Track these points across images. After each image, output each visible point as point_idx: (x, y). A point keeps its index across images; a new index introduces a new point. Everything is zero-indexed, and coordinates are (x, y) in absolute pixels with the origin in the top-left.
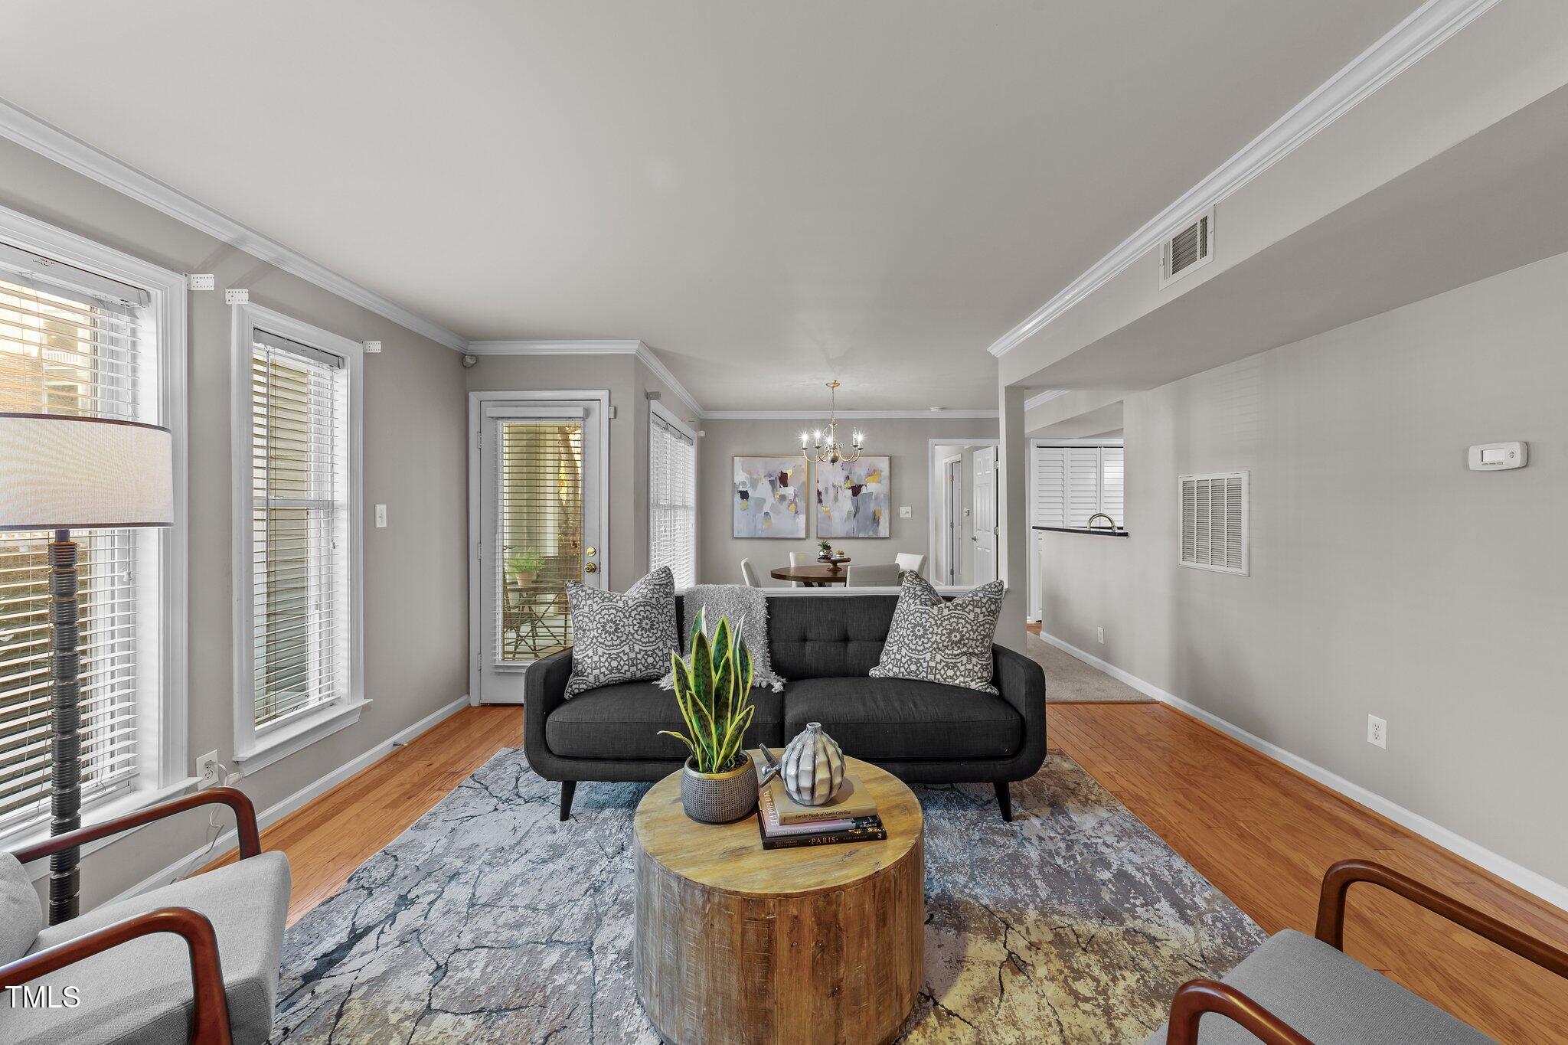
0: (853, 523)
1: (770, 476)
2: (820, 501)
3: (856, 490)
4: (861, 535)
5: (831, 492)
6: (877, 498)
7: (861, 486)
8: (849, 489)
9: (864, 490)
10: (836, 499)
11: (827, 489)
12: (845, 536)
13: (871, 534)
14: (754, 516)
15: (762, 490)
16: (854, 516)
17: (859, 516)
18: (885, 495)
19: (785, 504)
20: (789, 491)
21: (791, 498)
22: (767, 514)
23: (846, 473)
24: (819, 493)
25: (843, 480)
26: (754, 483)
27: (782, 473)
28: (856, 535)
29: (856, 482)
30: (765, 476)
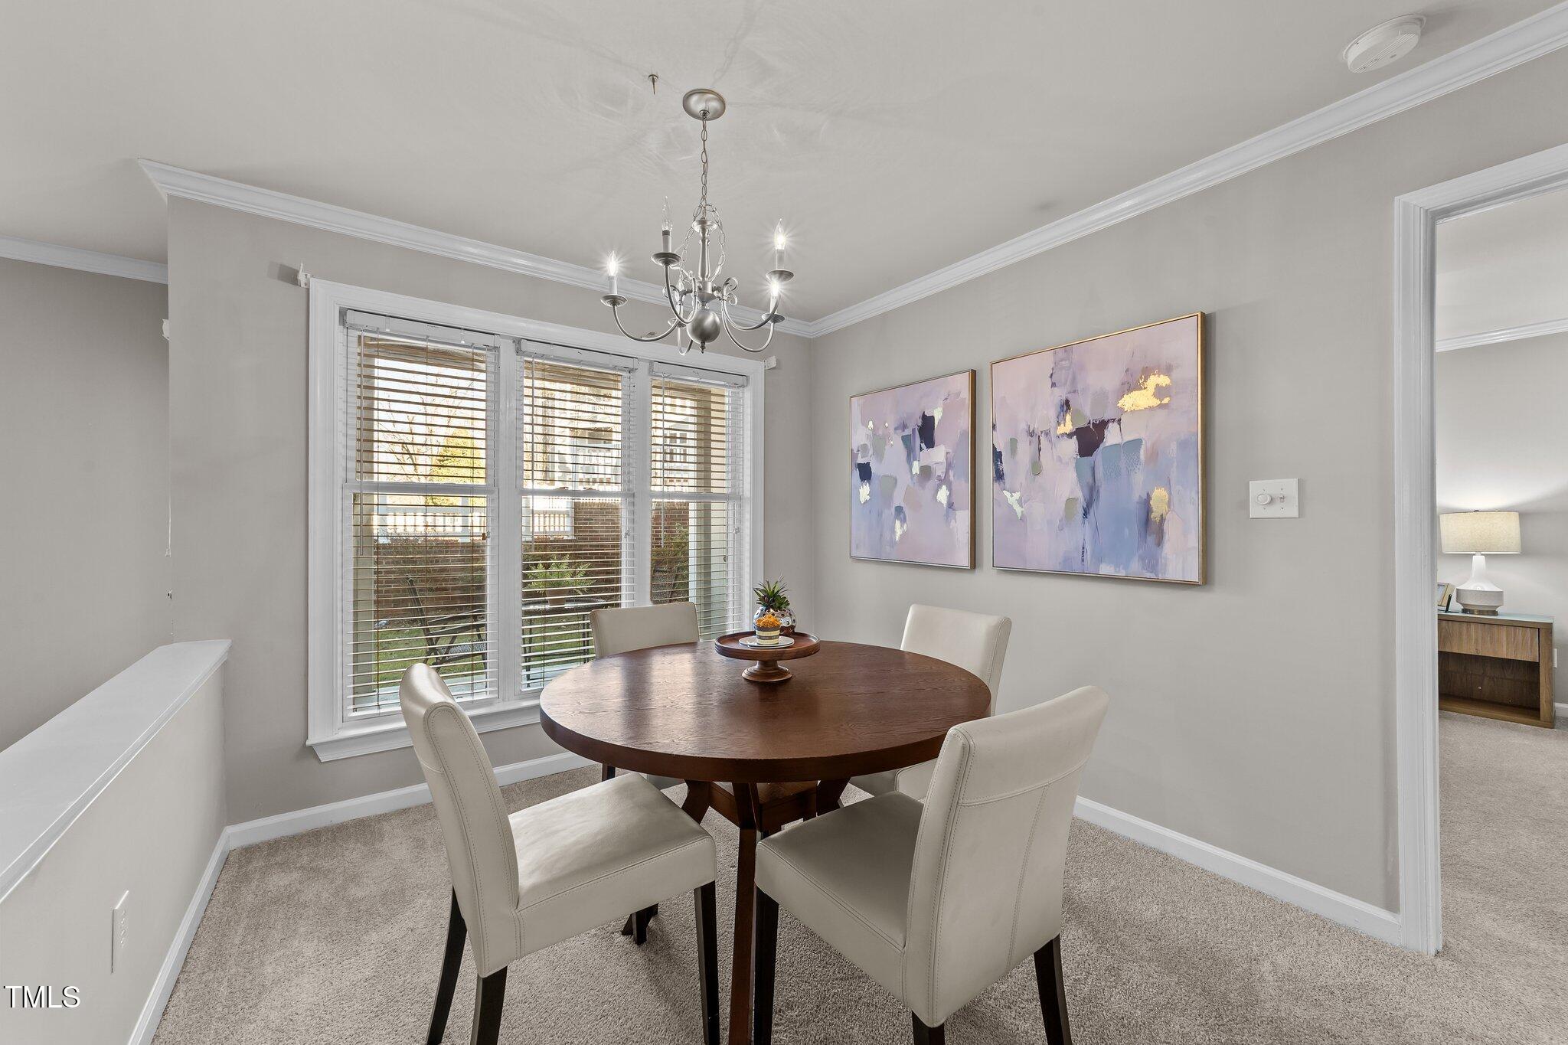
0: (1081, 533)
1: (904, 427)
2: (999, 476)
3: (1089, 439)
4: (1105, 569)
5: (1025, 450)
6: (1154, 455)
7: (1102, 425)
8: (1070, 435)
9: (1112, 436)
10: (1036, 468)
11: (1013, 442)
12: (1058, 568)
13: (1135, 569)
14: (880, 514)
15: (891, 461)
16: (1086, 514)
17: (1100, 510)
18: (1183, 445)
19: (932, 483)
20: (937, 456)
21: (940, 471)
22: (899, 510)
23: (1060, 394)
24: (997, 456)
25: (1052, 413)
26: (879, 454)
27: (924, 417)
28: (1089, 567)
29: (1089, 414)
30: (896, 429)
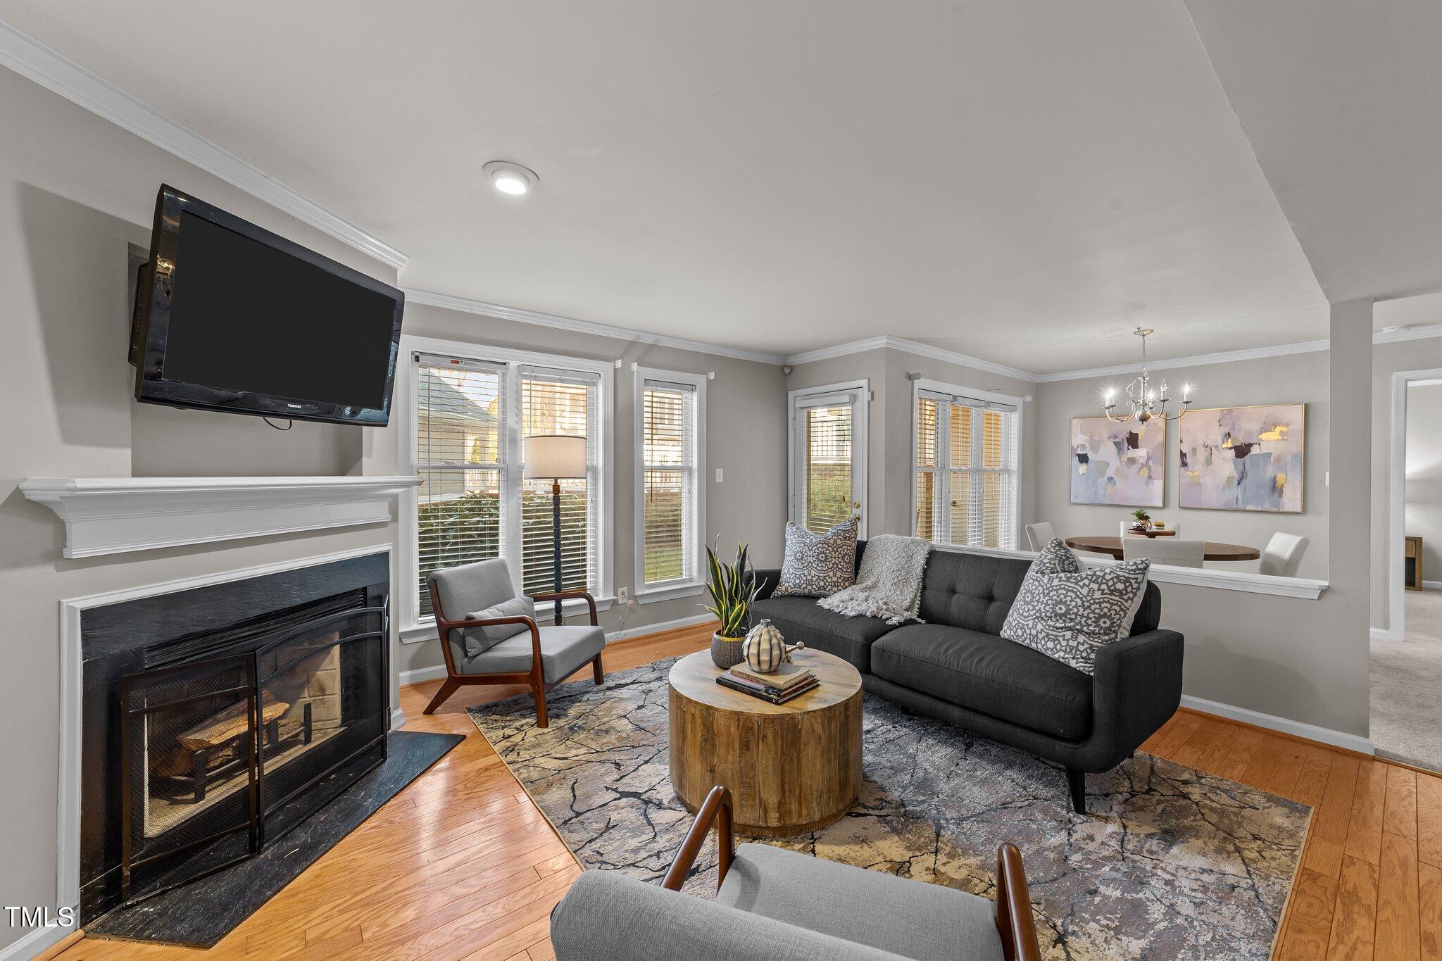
0: (1236, 492)
1: (1116, 437)
2: (1184, 464)
3: (1242, 451)
4: (1249, 507)
5: (1202, 454)
6: (1278, 459)
7: (1250, 445)
8: (1231, 448)
9: (1255, 450)
10: (1209, 461)
11: (1194, 450)
12: (1221, 507)
13: (1267, 506)
14: (1095, 481)
15: (1107, 452)
16: (1239, 483)
17: (1248, 482)
18: (1294, 456)
19: (1135, 467)
20: (1141, 453)
21: (1143, 461)
22: (1110, 479)
23: (1225, 430)
24: (1183, 455)
25: (1220, 439)
26: (1095, 449)
27: (1131, 433)
28: (1240, 506)
29: (1242, 440)
30: (1108, 438)
